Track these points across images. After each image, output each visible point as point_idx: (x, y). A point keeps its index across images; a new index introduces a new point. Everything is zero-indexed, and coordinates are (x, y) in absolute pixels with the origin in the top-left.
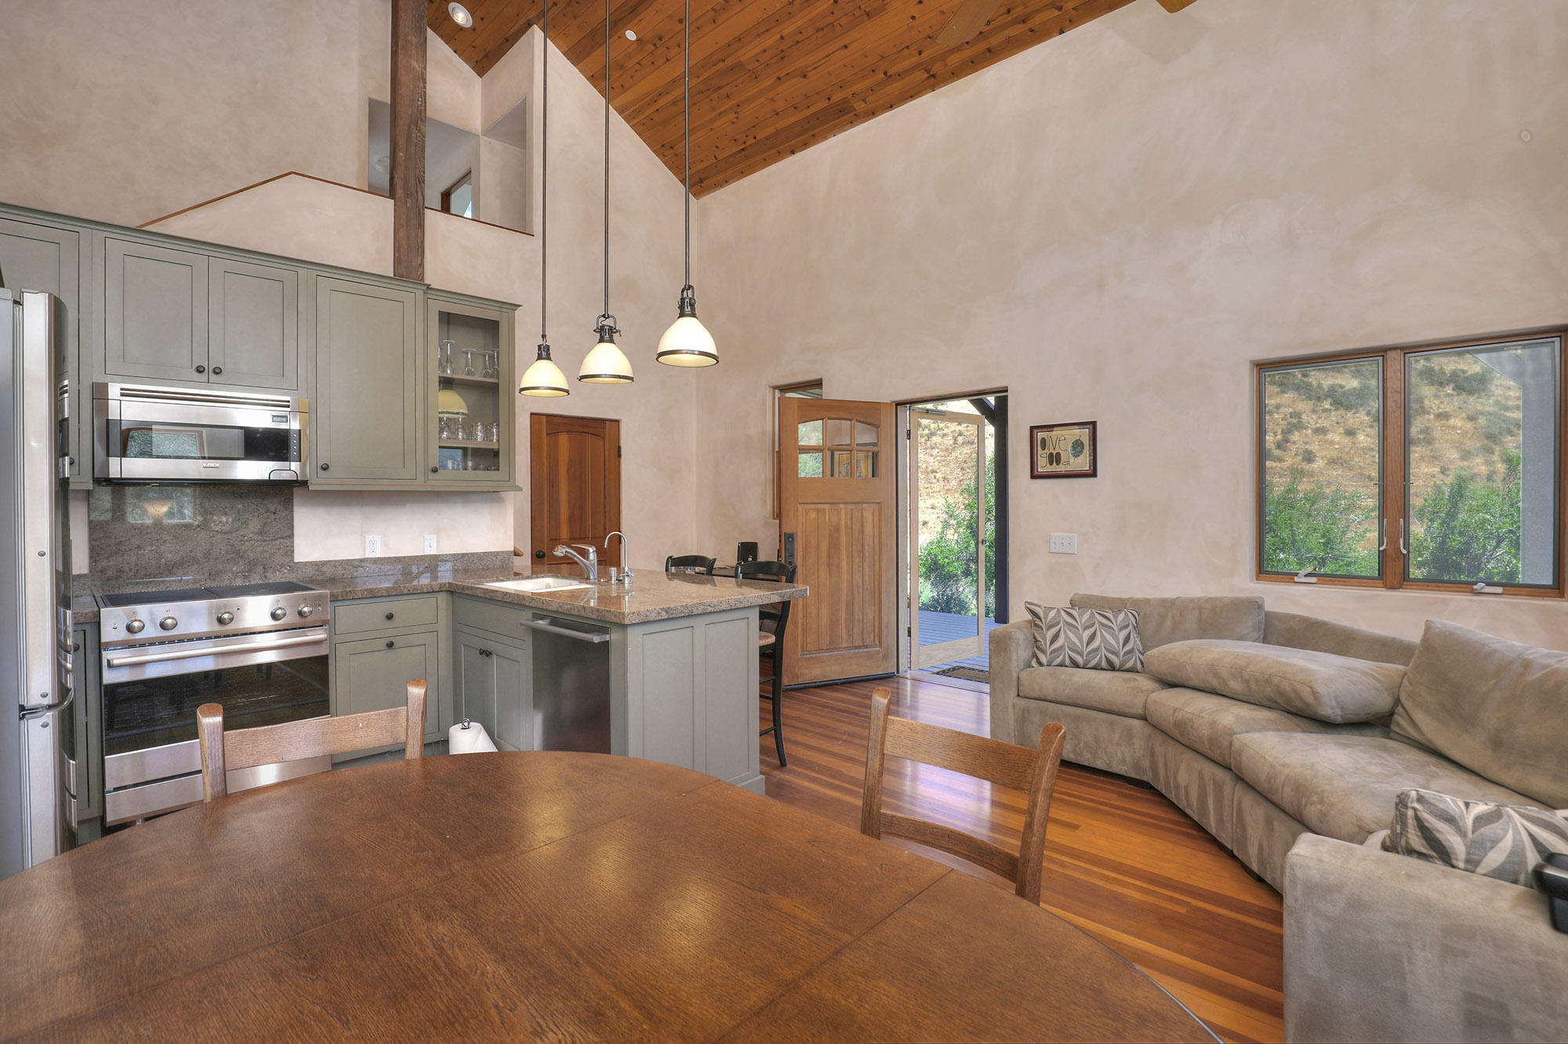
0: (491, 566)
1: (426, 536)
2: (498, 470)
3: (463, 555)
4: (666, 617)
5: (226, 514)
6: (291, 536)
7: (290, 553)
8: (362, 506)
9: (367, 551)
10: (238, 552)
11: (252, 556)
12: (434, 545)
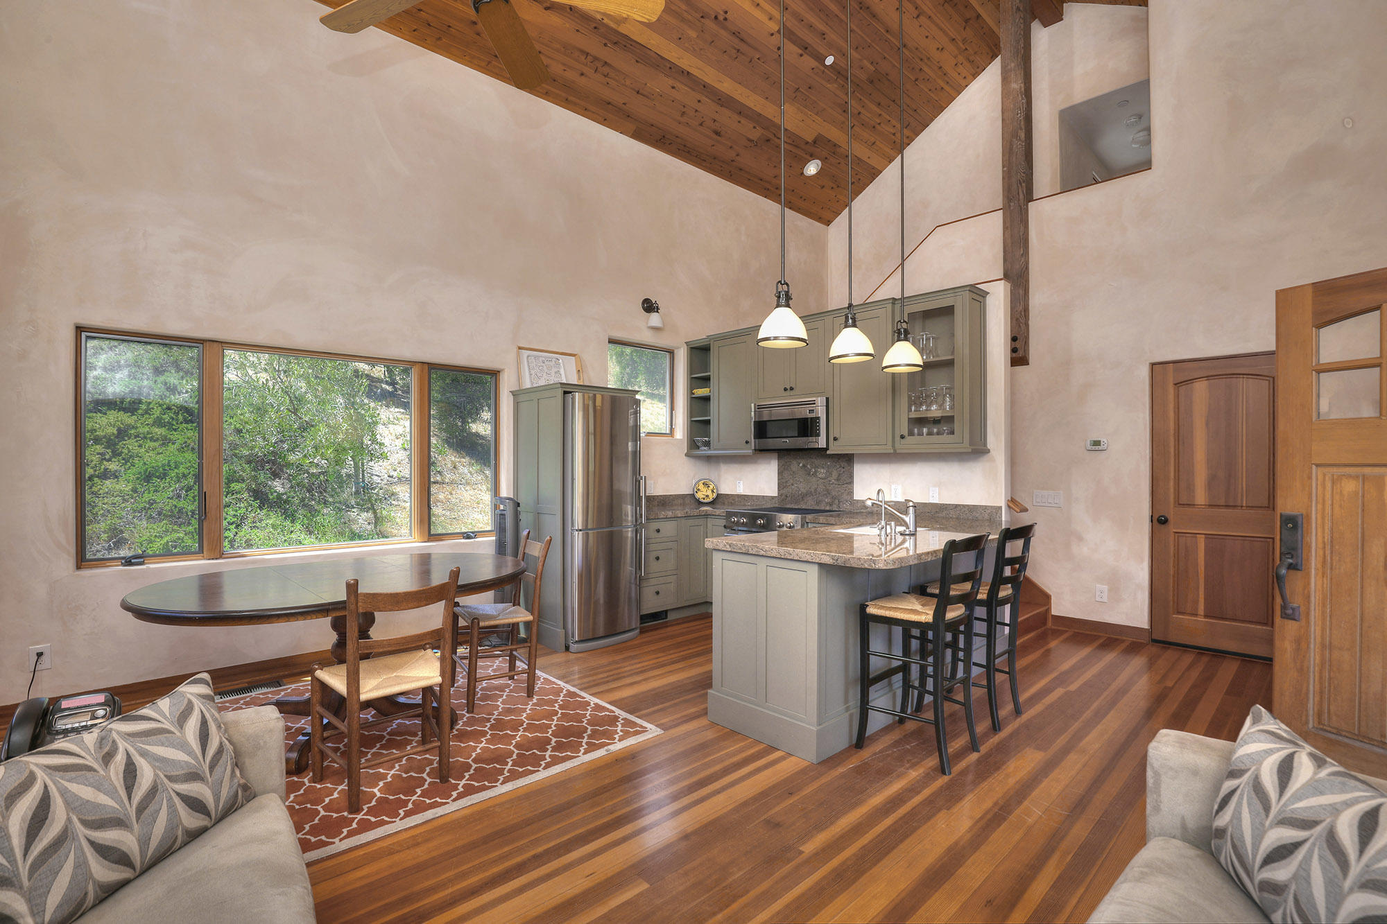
0: (980, 518)
1: (931, 489)
2: (953, 434)
3: (957, 506)
4: (730, 550)
5: (823, 468)
6: (851, 483)
7: (851, 493)
8: (890, 463)
9: (893, 496)
10: (827, 490)
11: (833, 494)
12: (936, 495)
